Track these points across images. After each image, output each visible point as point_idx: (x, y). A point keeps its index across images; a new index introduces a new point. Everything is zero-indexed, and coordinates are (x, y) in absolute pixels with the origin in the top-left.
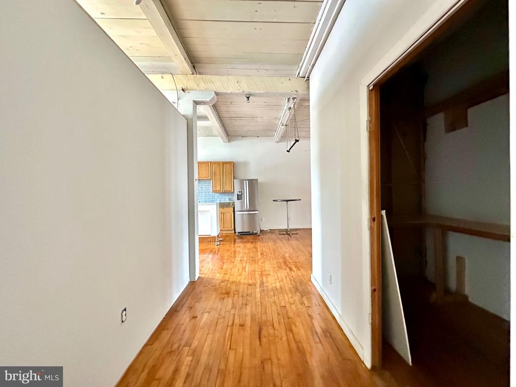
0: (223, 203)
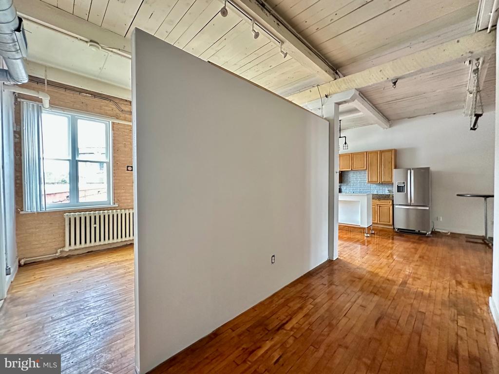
0: (381, 195)
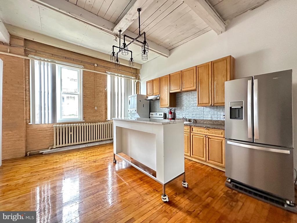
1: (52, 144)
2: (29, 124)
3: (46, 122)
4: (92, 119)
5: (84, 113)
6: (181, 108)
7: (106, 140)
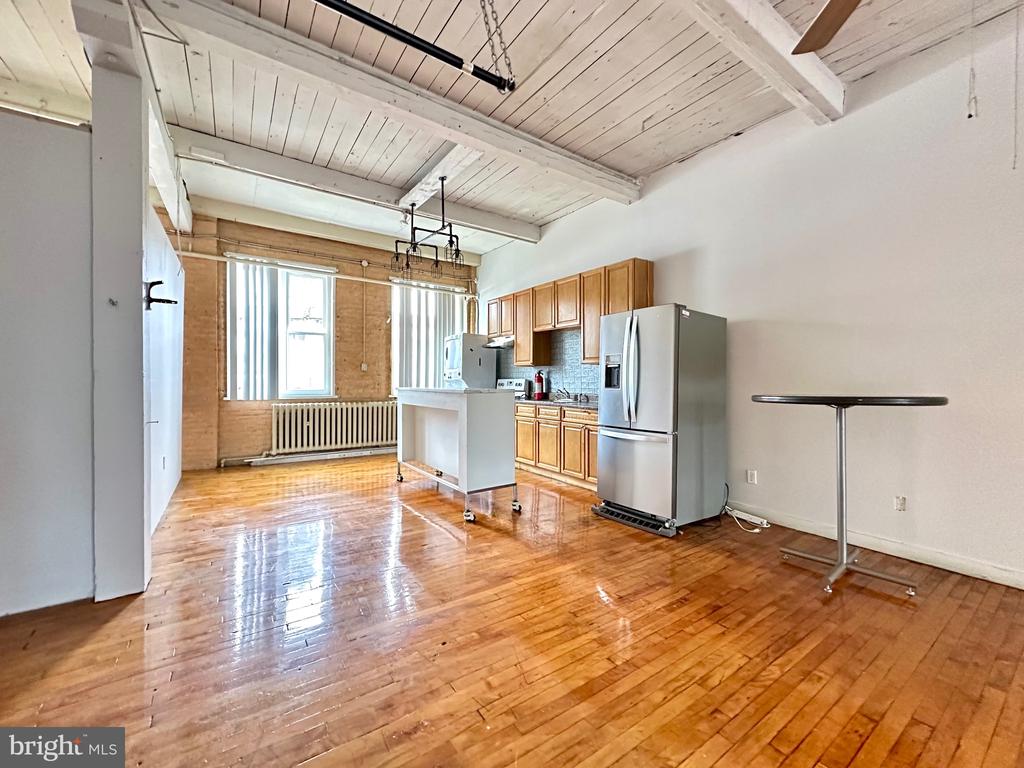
1: (268, 447)
2: (225, 399)
3: (259, 397)
4: (355, 393)
5: (337, 379)
6: (561, 369)
7: (388, 446)
